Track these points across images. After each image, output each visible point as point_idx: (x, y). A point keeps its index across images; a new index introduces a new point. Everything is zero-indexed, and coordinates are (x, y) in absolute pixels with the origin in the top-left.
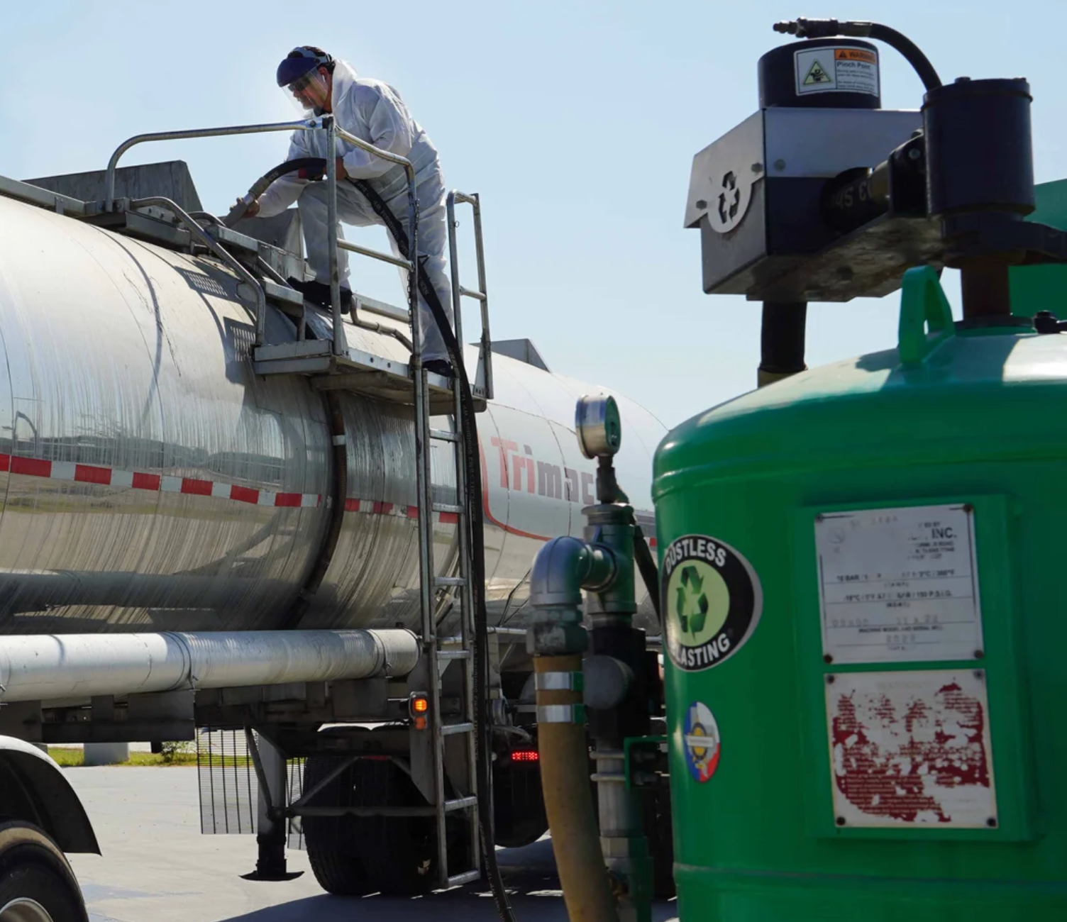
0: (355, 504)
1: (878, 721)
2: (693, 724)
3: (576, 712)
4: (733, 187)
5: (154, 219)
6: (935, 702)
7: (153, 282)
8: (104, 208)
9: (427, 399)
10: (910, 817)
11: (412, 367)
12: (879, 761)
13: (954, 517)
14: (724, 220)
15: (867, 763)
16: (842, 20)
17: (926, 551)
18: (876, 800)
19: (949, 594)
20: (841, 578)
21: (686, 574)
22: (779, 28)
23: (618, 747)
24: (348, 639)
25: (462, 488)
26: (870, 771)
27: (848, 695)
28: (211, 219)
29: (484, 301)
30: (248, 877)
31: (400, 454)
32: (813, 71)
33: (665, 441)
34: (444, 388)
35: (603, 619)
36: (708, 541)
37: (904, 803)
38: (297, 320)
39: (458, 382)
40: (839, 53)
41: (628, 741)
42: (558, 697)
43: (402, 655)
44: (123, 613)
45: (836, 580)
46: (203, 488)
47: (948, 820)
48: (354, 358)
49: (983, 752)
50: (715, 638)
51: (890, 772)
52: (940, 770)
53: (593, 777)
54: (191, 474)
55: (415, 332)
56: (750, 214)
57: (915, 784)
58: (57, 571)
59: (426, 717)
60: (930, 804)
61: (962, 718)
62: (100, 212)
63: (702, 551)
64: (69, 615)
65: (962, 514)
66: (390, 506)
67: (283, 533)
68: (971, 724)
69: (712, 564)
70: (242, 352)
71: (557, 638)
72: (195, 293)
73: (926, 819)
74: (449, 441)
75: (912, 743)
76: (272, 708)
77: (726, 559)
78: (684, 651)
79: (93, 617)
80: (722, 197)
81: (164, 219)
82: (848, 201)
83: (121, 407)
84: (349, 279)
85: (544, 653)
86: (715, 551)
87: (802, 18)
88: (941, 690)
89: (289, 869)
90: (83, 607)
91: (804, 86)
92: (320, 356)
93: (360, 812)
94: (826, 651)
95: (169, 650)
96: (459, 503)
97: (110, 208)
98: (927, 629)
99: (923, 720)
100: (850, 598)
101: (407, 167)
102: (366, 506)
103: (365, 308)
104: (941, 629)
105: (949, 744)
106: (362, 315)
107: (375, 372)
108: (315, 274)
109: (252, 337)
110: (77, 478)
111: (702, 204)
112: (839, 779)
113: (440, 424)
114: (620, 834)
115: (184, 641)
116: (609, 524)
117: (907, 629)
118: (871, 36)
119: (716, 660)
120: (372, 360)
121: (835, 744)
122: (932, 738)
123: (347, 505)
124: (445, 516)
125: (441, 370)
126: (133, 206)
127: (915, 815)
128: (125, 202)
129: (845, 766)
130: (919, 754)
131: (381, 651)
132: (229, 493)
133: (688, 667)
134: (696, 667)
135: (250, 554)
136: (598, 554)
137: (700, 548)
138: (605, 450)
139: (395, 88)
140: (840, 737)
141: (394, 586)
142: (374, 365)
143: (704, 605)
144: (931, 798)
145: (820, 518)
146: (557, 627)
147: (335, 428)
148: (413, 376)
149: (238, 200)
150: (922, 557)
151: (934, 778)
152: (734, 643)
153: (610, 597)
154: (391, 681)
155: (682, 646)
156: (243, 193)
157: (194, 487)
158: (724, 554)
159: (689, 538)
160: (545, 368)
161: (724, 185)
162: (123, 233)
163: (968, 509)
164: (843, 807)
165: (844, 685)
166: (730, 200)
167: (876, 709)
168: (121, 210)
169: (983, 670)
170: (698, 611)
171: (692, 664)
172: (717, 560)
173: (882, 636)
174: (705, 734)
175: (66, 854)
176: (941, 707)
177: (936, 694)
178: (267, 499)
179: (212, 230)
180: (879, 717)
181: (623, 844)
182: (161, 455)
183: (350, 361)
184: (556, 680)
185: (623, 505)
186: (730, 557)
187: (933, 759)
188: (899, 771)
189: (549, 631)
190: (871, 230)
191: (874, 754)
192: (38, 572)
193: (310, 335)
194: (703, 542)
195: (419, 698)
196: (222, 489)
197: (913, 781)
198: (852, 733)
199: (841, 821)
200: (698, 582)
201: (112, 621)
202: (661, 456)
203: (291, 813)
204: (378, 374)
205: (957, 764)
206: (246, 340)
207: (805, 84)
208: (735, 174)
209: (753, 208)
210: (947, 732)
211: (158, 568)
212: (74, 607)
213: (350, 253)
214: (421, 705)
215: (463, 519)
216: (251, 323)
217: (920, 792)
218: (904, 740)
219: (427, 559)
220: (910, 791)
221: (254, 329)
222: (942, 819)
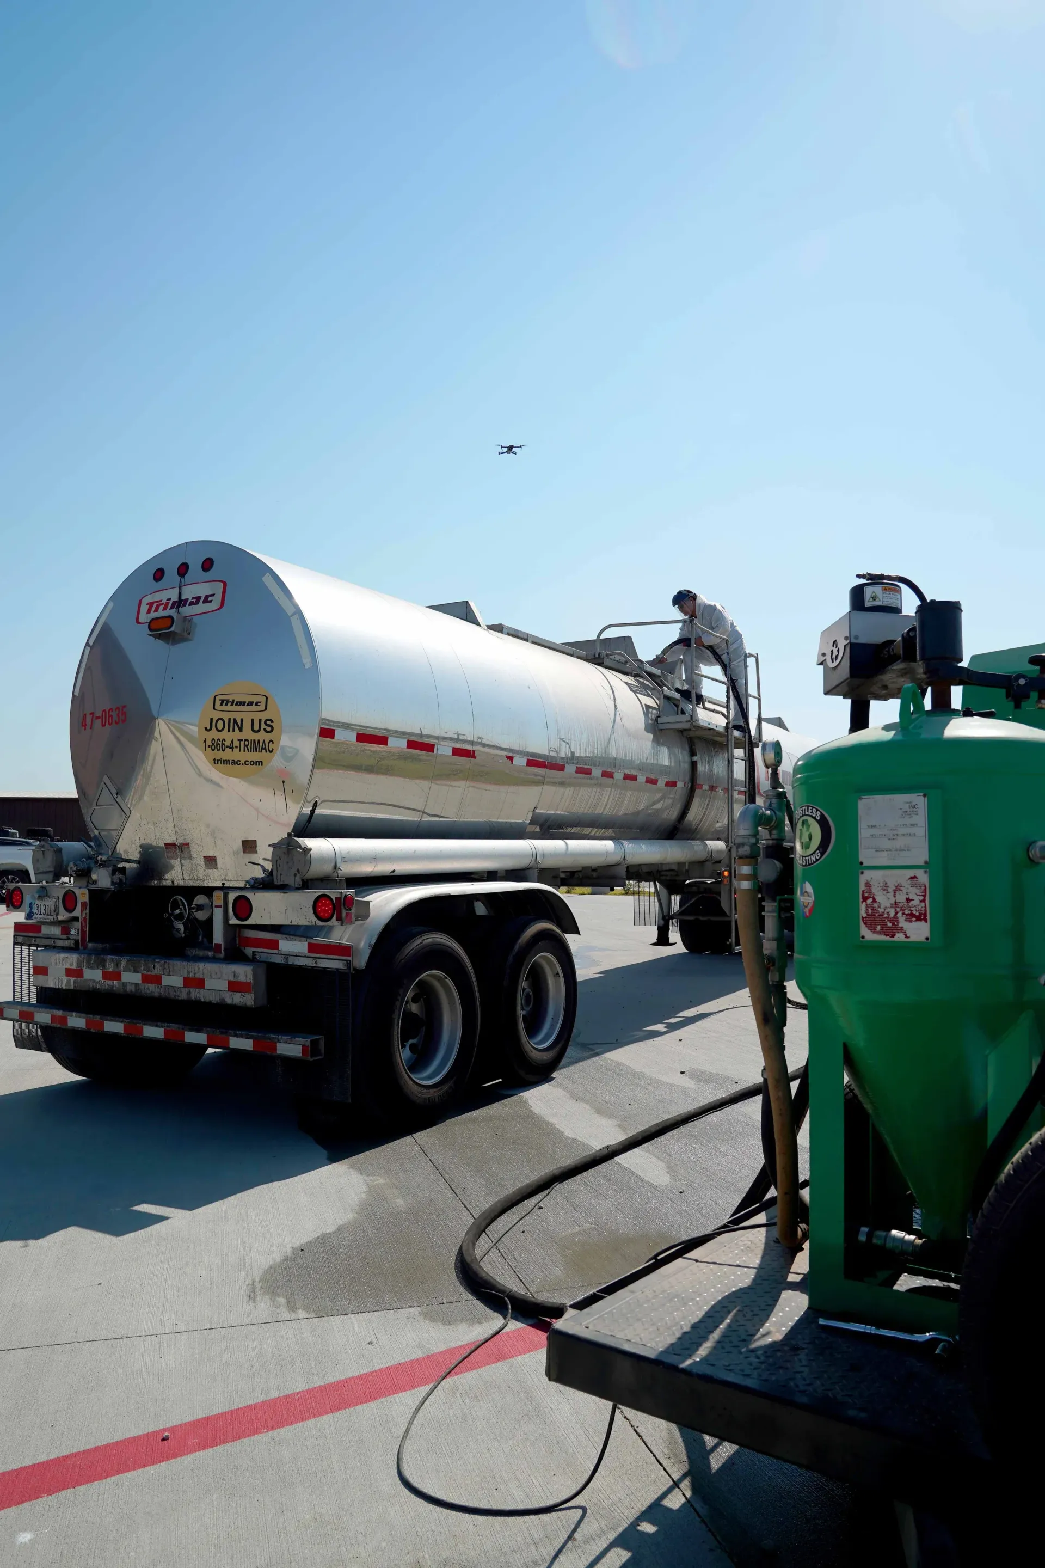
0: (701, 787)
1: (881, 892)
2: (803, 892)
3: (754, 884)
4: (837, 647)
5: (615, 660)
6: (906, 884)
7: (613, 687)
8: (594, 656)
9: (733, 742)
10: (893, 936)
11: (727, 727)
12: (881, 910)
13: (919, 800)
14: (833, 662)
15: (876, 911)
16: (886, 574)
17: (906, 815)
18: (879, 928)
19: (915, 834)
20: (868, 826)
21: (803, 822)
22: (858, 576)
23: (774, 900)
24: (696, 845)
25: (747, 780)
26: (877, 915)
27: (869, 880)
28: (641, 662)
29: (759, 700)
30: (652, 944)
31: (721, 766)
32: (872, 596)
33: (799, 760)
34: (741, 738)
35: (770, 842)
36: (813, 808)
37: (890, 930)
38: (677, 706)
39: (747, 735)
40: (884, 588)
41: (778, 898)
42: (746, 877)
43: (719, 852)
44: (597, 831)
45: (867, 827)
46: (634, 778)
47: (909, 937)
48: (701, 723)
49: (925, 907)
50: (814, 853)
51: (885, 916)
52: (907, 915)
53: (763, 914)
54: (628, 772)
55: (728, 712)
56: (843, 660)
57: (896, 921)
58: (568, 812)
59: (728, 879)
60: (902, 930)
61: (918, 891)
62: (593, 657)
63: (811, 812)
64: (572, 831)
65: (922, 797)
66: (716, 787)
67: (668, 798)
68: (921, 894)
69: (814, 818)
70: (652, 719)
71: (746, 851)
72: (633, 693)
73: (899, 937)
74: (742, 760)
75: (896, 902)
76: (663, 873)
77: (820, 816)
78: (801, 858)
79: (583, 833)
80: (832, 651)
81: (621, 661)
82: (886, 654)
83: (597, 742)
84: (702, 690)
85: (740, 858)
86: (816, 812)
87: (869, 572)
88: (909, 879)
89: (671, 941)
90: (579, 828)
91: (869, 603)
92: (686, 722)
93: (701, 918)
94: (860, 860)
95: (615, 848)
96: (746, 787)
97: (597, 656)
98: (905, 850)
99: (901, 892)
100: (872, 835)
101: (727, 641)
102: (705, 787)
103: (709, 702)
104: (910, 850)
105: (912, 903)
106: (707, 705)
107: (710, 729)
108: (688, 686)
109: (657, 713)
110: (576, 772)
111: (824, 655)
112: (863, 918)
113: (739, 753)
114: (774, 940)
115: (622, 844)
116: (776, 798)
117: (896, 850)
118: (899, 581)
119: (814, 862)
120: (709, 724)
121: (862, 902)
122: (904, 900)
123: (697, 786)
124: (740, 792)
125: (741, 730)
126: (607, 655)
127: (895, 935)
128: (603, 654)
129: (866, 912)
130: (898, 907)
131: (710, 850)
132: (645, 780)
133: (803, 866)
134: (806, 865)
135: (654, 807)
136: (768, 812)
137: (810, 811)
138: (774, 765)
139: (724, 606)
140: (865, 899)
141: (717, 822)
142: (710, 726)
143: (810, 837)
144: (902, 927)
145: (861, 798)
146: (747, 845)
147: (693, 753)
148: (727, 732)
149: (656, 656)
150: (904, 817)
151: (904, 918)
152: (822, 854)
153: (774, 832)
154: (714, 863)
155: (800, 856)
156: (659, 653)
157: (629, 778)
158: (820, 814)
159: (805, 806)
160: (787, 730)
161: (833, 646)
162: (603, 667)
163: (925, 796)
164: (864, 931)
165: (867, 876)
166: (835, 653)
167: (881, 887)
168: (602, 657)
169: (928, 870)
170: (808, 840)
171: (804, 864)
172: (817, 817)
173: (885, 854)
174: (808, 896)
175: (565, 934)
176: (909, 886)
177: (907, 881)
178: (662, 783)
179: (641, 666)
180: (882, 890)
181: (774, 944)
182: (614, 762)
183: (699, 724)
184: (746, 870)
185: (781, 790)
186: (822, 815)
187: (904, 910)
188: (889, 915)
189: (743, 847)
190: (895, 668)
191: (879, 907)
192: (558, 812)
193: (683, 712)
194: (811, 808)
195: (725, 871)
196: (641, 779)
197: (895, 920)
198: (870, 897)
199: (863, 937)
200: (809, 826)
201: (592, 834)
202: (796, 767)
203: (672, 918)
204: (712, 731)
205: (914, 912)
206: (654, 715)
207: (869, 601)
208: (837, 641)
209: (844, 657)
210: (911, 898)
211: (612, 812)
212: (575, 828)
213: (704, 679)
214: (726, 874)
215: (747, 794)
216: (657, 707)
217: (898, 925)
218: (892, 901)
219: (731, 812)
220: (893, 924)
221: (658, 709)
222: (907, 937)
